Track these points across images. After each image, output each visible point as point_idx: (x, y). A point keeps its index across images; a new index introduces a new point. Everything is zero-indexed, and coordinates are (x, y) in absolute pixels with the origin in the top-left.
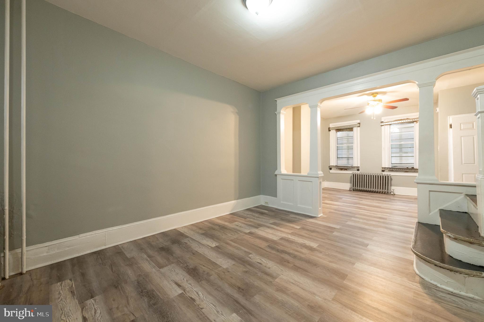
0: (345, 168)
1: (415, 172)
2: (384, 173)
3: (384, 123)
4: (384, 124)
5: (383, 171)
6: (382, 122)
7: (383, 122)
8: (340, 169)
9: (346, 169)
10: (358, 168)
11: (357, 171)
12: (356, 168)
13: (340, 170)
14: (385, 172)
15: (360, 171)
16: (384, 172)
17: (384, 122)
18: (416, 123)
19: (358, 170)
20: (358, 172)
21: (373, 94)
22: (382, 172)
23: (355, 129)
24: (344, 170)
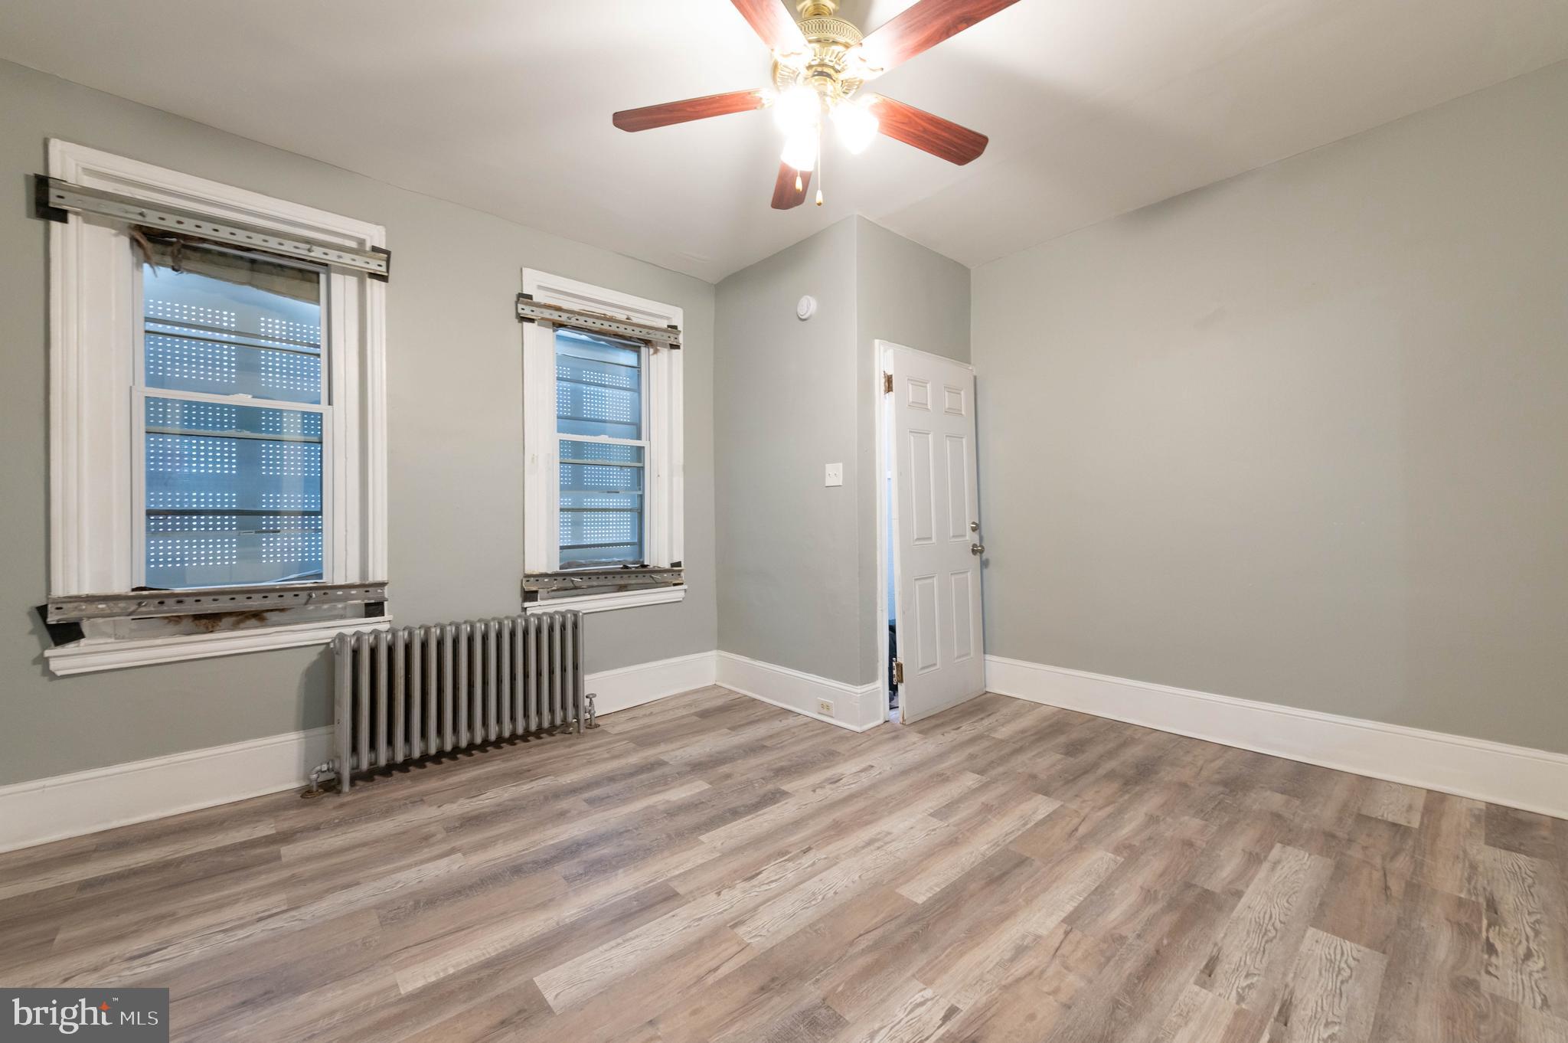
0: (242, 604)
8: (197, 617)
9: (258, 617)
10: (372, 597)
11: (368, 615)
13: (172, 628)
15: (387, 616)
19: (374, 609)
20: (380, 624)
24: (235, 626)
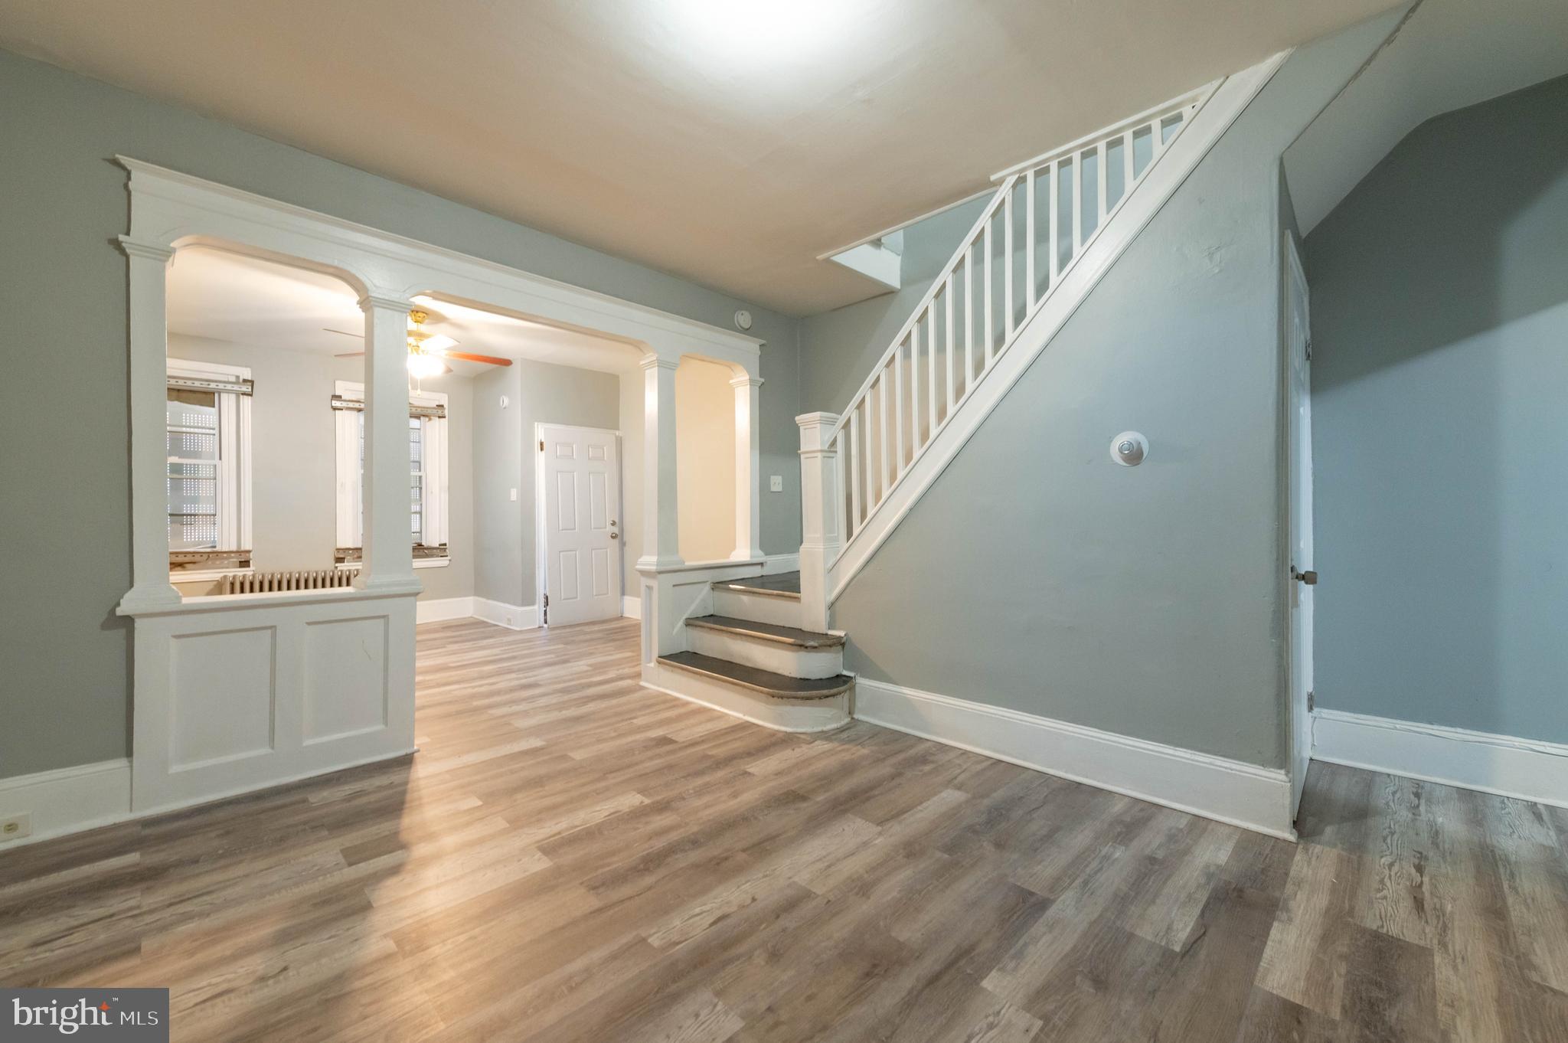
1: (427, 556)
2: (341, 566)
3: (345, 401)
4: (345, 404)
5: (340, 560)
6: (338, 397)
7: (340, 397)
12: (233, 555)
14: (346, 564)
16: (344, 562)
17: (343, 398)
18: (427, 419)
21: (417, 312)
22: (337, 565)
23: (227, 401)
